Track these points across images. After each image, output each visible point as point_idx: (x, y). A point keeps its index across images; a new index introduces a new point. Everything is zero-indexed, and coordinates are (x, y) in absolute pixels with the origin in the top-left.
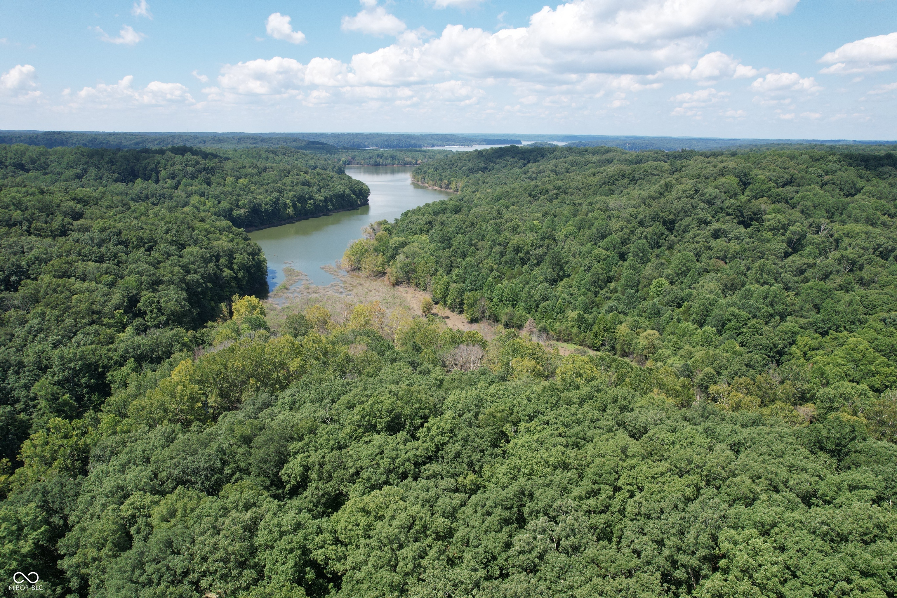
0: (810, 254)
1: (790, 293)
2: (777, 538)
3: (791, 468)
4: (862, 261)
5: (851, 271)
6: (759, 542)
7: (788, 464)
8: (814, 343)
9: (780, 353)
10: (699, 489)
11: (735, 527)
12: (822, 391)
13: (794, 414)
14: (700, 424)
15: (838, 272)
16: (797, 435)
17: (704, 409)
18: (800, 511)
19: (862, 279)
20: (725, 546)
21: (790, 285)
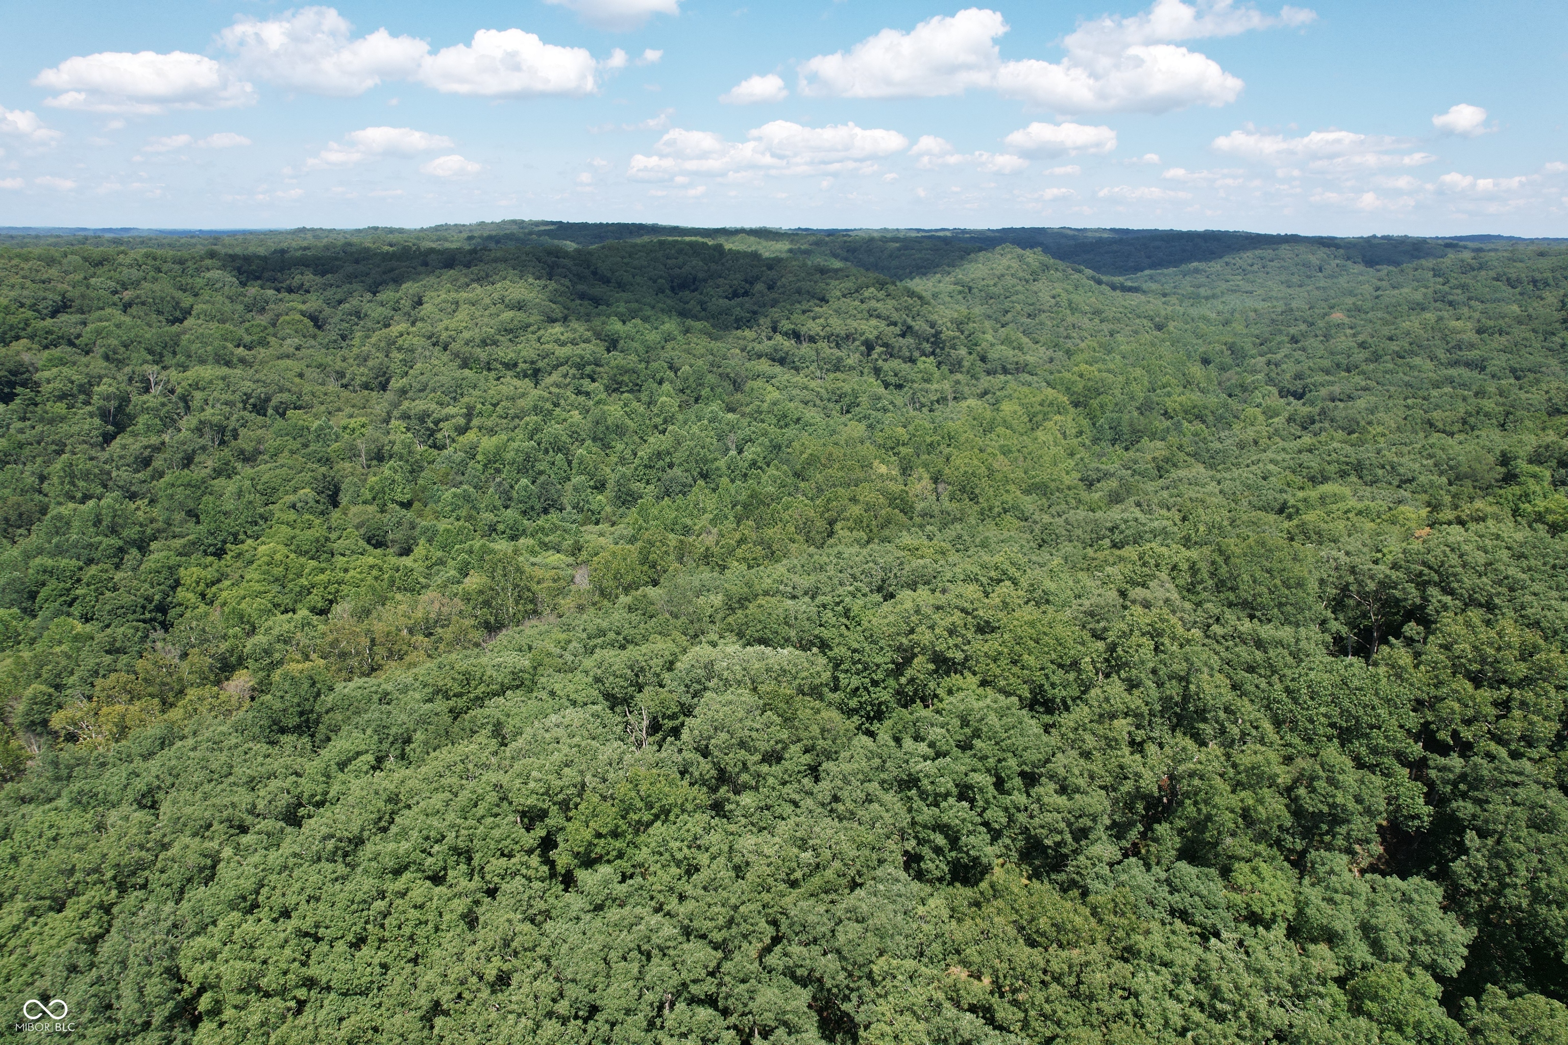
0: (148, 428)
1: (139, 502)
2: (272, 903)
3: (252, 784)
4: (233, 423)
5: (223, 442)
6: (249, 926)
7: (244, 779)
8: (210, 574)
9: (162, 608)
10: (107, 909)
11: (202, 929)
12: (250, 643)
13: (223, 697)
14: (59, 795)
15: (204, 448)
16: (240, 729)
17: (55, 764)
18: (288, 840)
19: (242, 452)
20: (196, 973)
21: (133, 489)
